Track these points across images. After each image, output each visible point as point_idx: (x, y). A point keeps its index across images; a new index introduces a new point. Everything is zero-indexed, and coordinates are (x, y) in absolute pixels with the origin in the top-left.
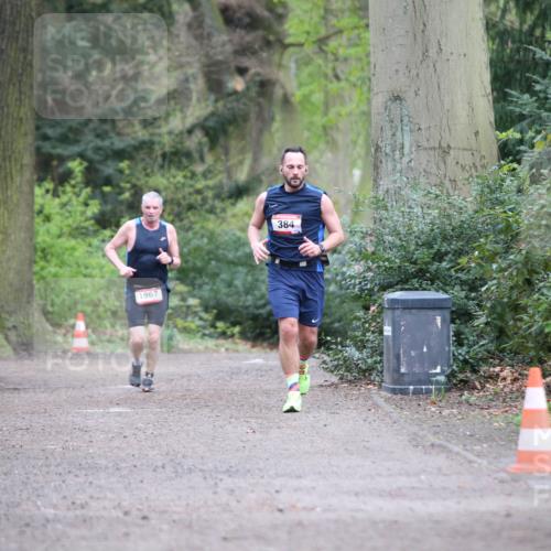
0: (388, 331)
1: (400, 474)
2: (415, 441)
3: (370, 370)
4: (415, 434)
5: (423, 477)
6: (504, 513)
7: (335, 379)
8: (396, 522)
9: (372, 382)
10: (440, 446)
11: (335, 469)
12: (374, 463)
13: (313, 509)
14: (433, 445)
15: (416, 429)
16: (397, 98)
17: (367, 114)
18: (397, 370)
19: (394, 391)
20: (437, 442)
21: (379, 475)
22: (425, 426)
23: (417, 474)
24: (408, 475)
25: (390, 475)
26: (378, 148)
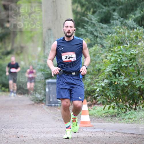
0: (47, 90)
1: (50, 127)
2: (54, 119)
3: (42, 100)
4: (54, 117)
5: (56, 128)
6: (77, 137)
7: (33, 102)
8: (48, 140)
9: (43, 103)
10: (60, 120)
11: (33, 126)
12: (43, 124)
13: (27, 137)
14: (58, 120)
15: (54, 116)
16: (50, 29)
17: (42, 33)
18: (49, 100)
19: (49, 106)
20: (60, 119)
21: (45, 128)
22: (57, 115)
23: (54, 127)
24: (52, 127)
25: (47, 128)
26: (45, 42)
